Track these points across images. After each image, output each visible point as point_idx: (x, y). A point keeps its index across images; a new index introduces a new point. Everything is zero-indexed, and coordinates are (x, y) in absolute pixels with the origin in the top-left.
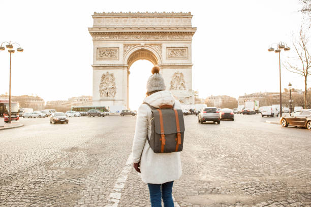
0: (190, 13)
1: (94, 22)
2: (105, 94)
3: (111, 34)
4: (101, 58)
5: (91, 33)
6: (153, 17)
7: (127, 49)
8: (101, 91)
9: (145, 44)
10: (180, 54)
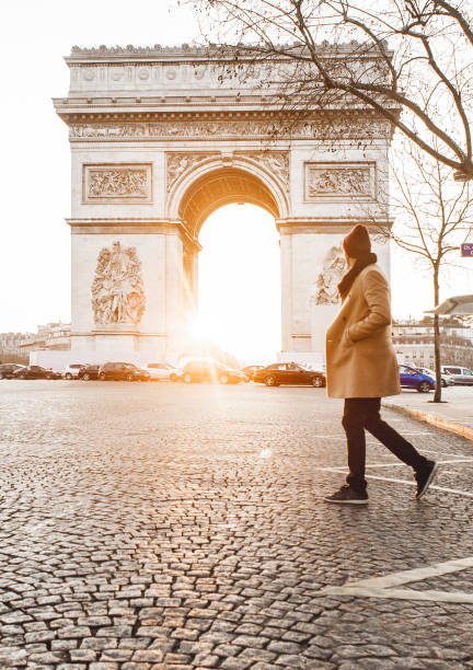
0: (383, 42)
1: (73, 79)
2: (108, 312)
3: (125, 119)
4: (95, 197)
5: (62, 116)
7: (180, 169)
8: (96, 303)
9: (235, 153)
10: (347, 186)
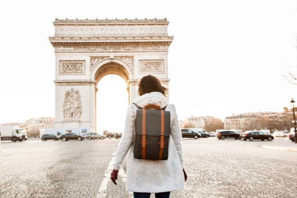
0: (166, 19)
1: (56, 30)
2: (69, 114)
3: (75, 45)
4: (64, 72)
5: (52, 43)
6: (124, 25)
7: (95, 62)
8: (64, 110)
9: (115, 57)
10: (154, 68)
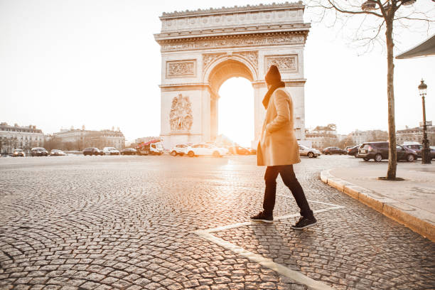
0: (300, 2)
1: (163, 26)
2: (176, 124)
4: (171, 75)
5: (158, 41)
6: (245, 13)
7: (209, 61)
8: (171, 121)
9: (233, 53)
10: (285, 66)
